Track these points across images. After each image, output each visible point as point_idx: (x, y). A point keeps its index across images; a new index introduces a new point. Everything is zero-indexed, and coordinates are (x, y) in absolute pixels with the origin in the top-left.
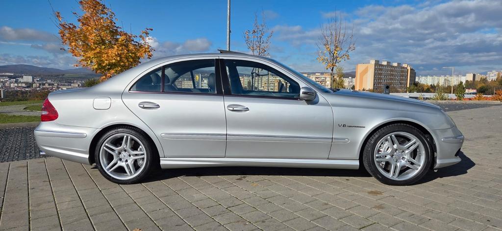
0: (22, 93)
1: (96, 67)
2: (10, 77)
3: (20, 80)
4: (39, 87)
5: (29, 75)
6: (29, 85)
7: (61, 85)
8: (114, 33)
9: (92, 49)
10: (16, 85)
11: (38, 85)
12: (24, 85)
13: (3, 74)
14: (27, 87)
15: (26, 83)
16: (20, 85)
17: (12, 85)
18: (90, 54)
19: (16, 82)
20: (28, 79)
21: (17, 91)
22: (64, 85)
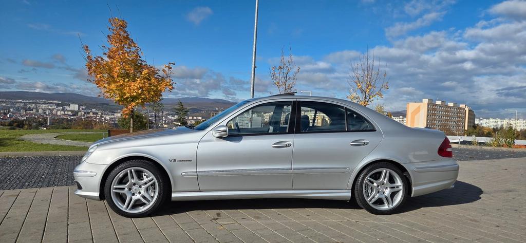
0: (68, 120)
1: (119, 98)
2: (58, 105)
3: (67, 108)
4: (84, 116)
5: (76, 104)
6: (75, 113)
7: (105, 114)
8: (139, 67)
9: (116, 82)
10: (62, 112)
11: (83, 113)
12: (70, 113)
13: (52, 101)
14: (73, 115)
15: (72, 111)
16: (66, 113)
17: (59, 113)
18: (113, 86)
19: (63, 110)
20: (75, 107)
21: (63, 119)
22: (107, 115)
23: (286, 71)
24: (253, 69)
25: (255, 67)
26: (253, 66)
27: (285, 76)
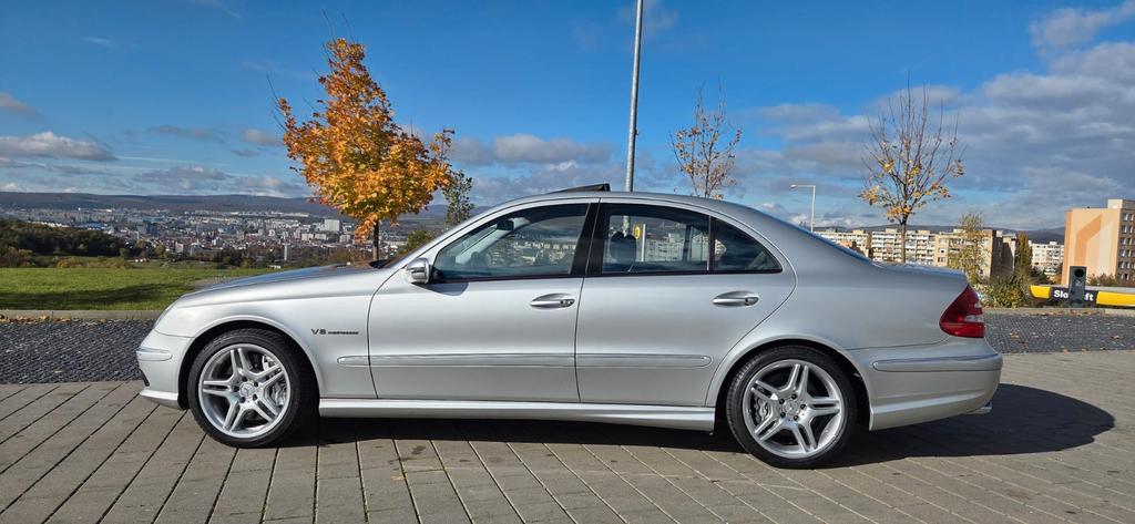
0: (321, 251)
1: (347, 205)
2: (302, 221)
3: (319, 227)
4: (350, 242)
5: (335, 219)
6: (334, 237)
7: (389, 239)
8: (384, 138)
10: (311, 236)
11: (349, 237)
12: (324, 237)
13: (291, 214)
14: (330, 241)
15: (328, 233)
16: (317, 236)
17: (304, 237)
19: (312, 231)
20: (332, 225)
21: (312, 249)
22: (393, 240)
23: (708, 140)
24: (631, 136)
25: (635, 133)
26: (631, 130)
27: (707, 149)
